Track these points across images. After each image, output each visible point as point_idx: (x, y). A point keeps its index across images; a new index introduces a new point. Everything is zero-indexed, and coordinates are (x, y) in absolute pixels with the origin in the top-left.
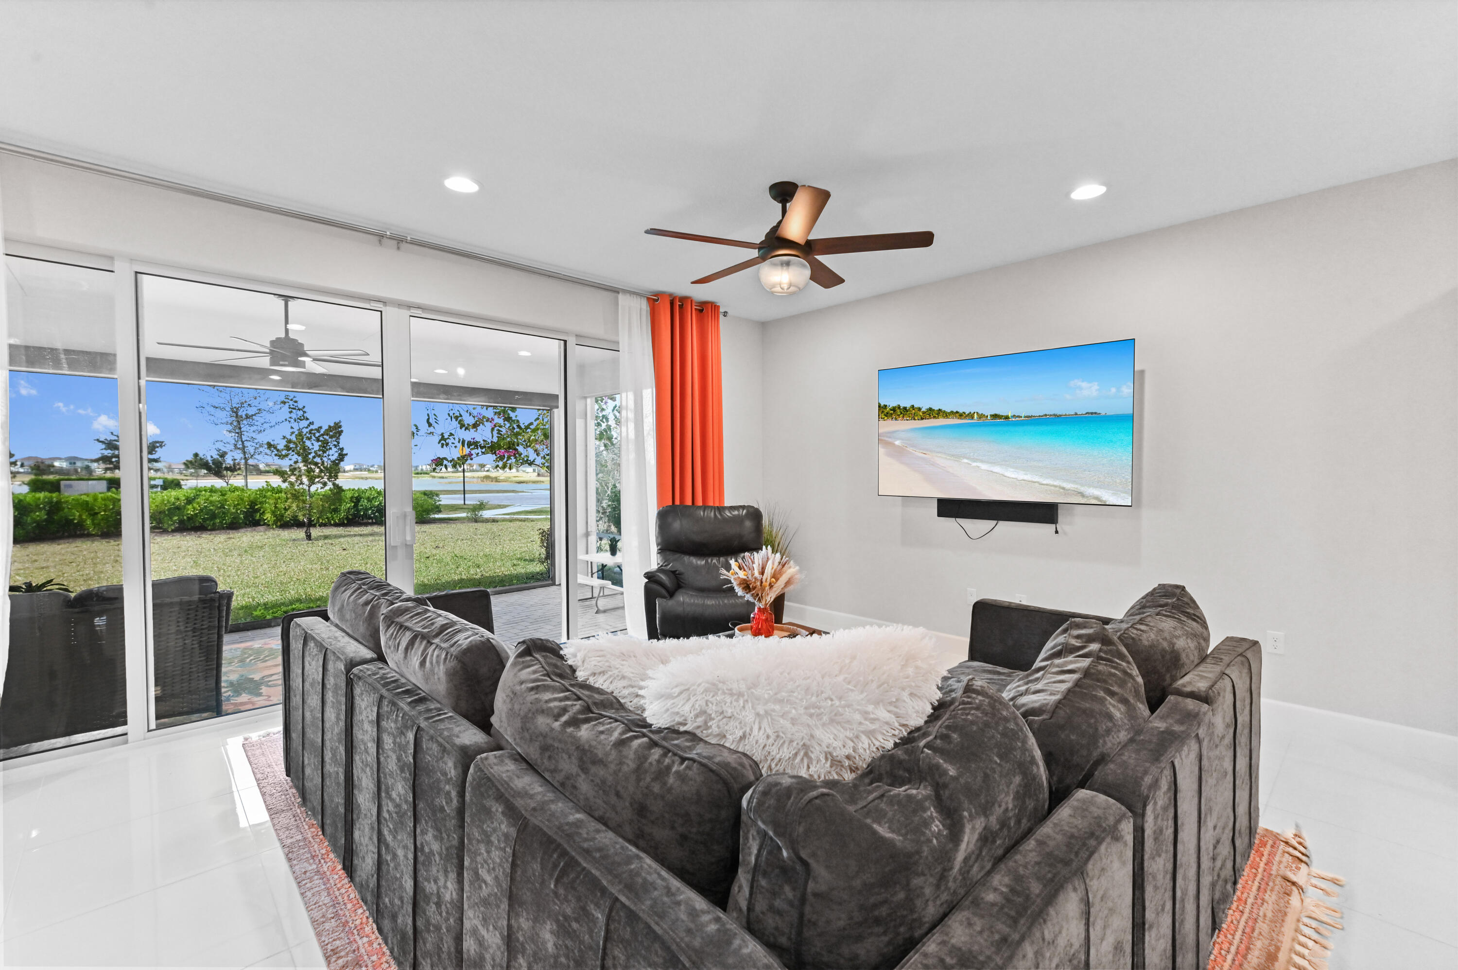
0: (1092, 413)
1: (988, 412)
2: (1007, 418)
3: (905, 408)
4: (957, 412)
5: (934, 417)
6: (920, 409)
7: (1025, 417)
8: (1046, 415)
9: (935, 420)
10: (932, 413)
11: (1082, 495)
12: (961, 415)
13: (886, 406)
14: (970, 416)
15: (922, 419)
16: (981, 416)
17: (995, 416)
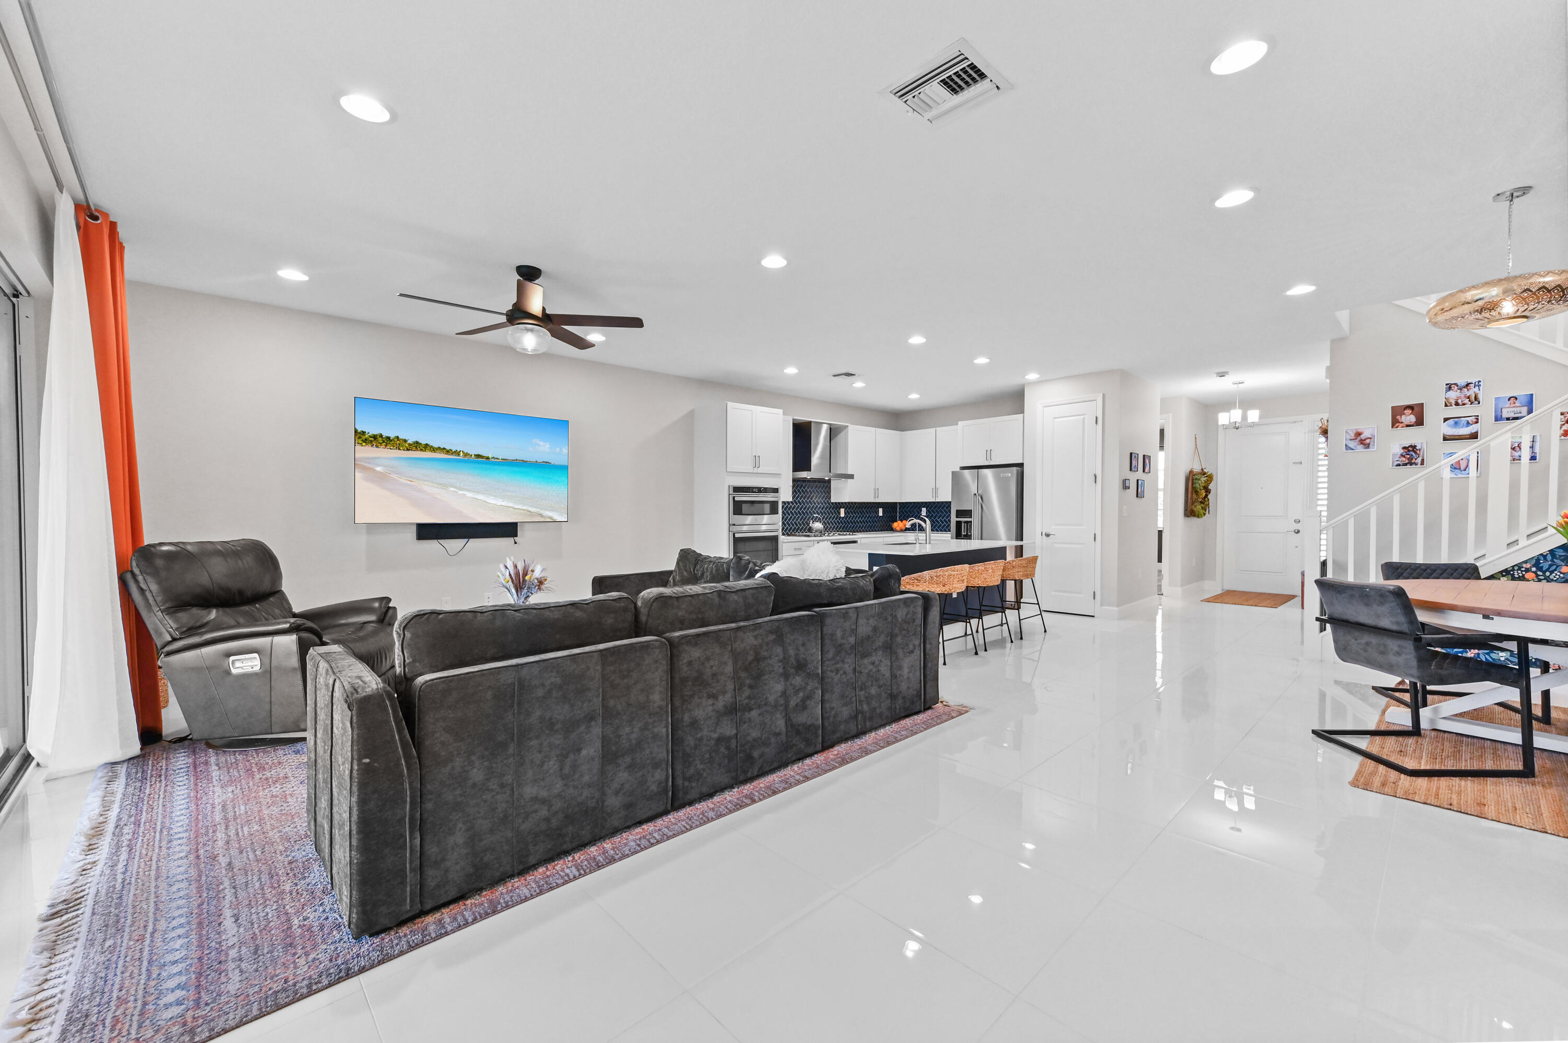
0: (546, 462)
1: (473, 452)
2: (488, 458)
3: (388, 438)
4: (444, 449)
5: (421, 450)
6: (405, 441)
7: (502, 459)
8: (517, 460)
9: (422, 452)
10: (416, 446)
11: (542, 516)
12: (448, 452)
13: (364, 433)
14: (457, 453)
15: (408, 450)
16: (466, 455)
17: (478, 456)
